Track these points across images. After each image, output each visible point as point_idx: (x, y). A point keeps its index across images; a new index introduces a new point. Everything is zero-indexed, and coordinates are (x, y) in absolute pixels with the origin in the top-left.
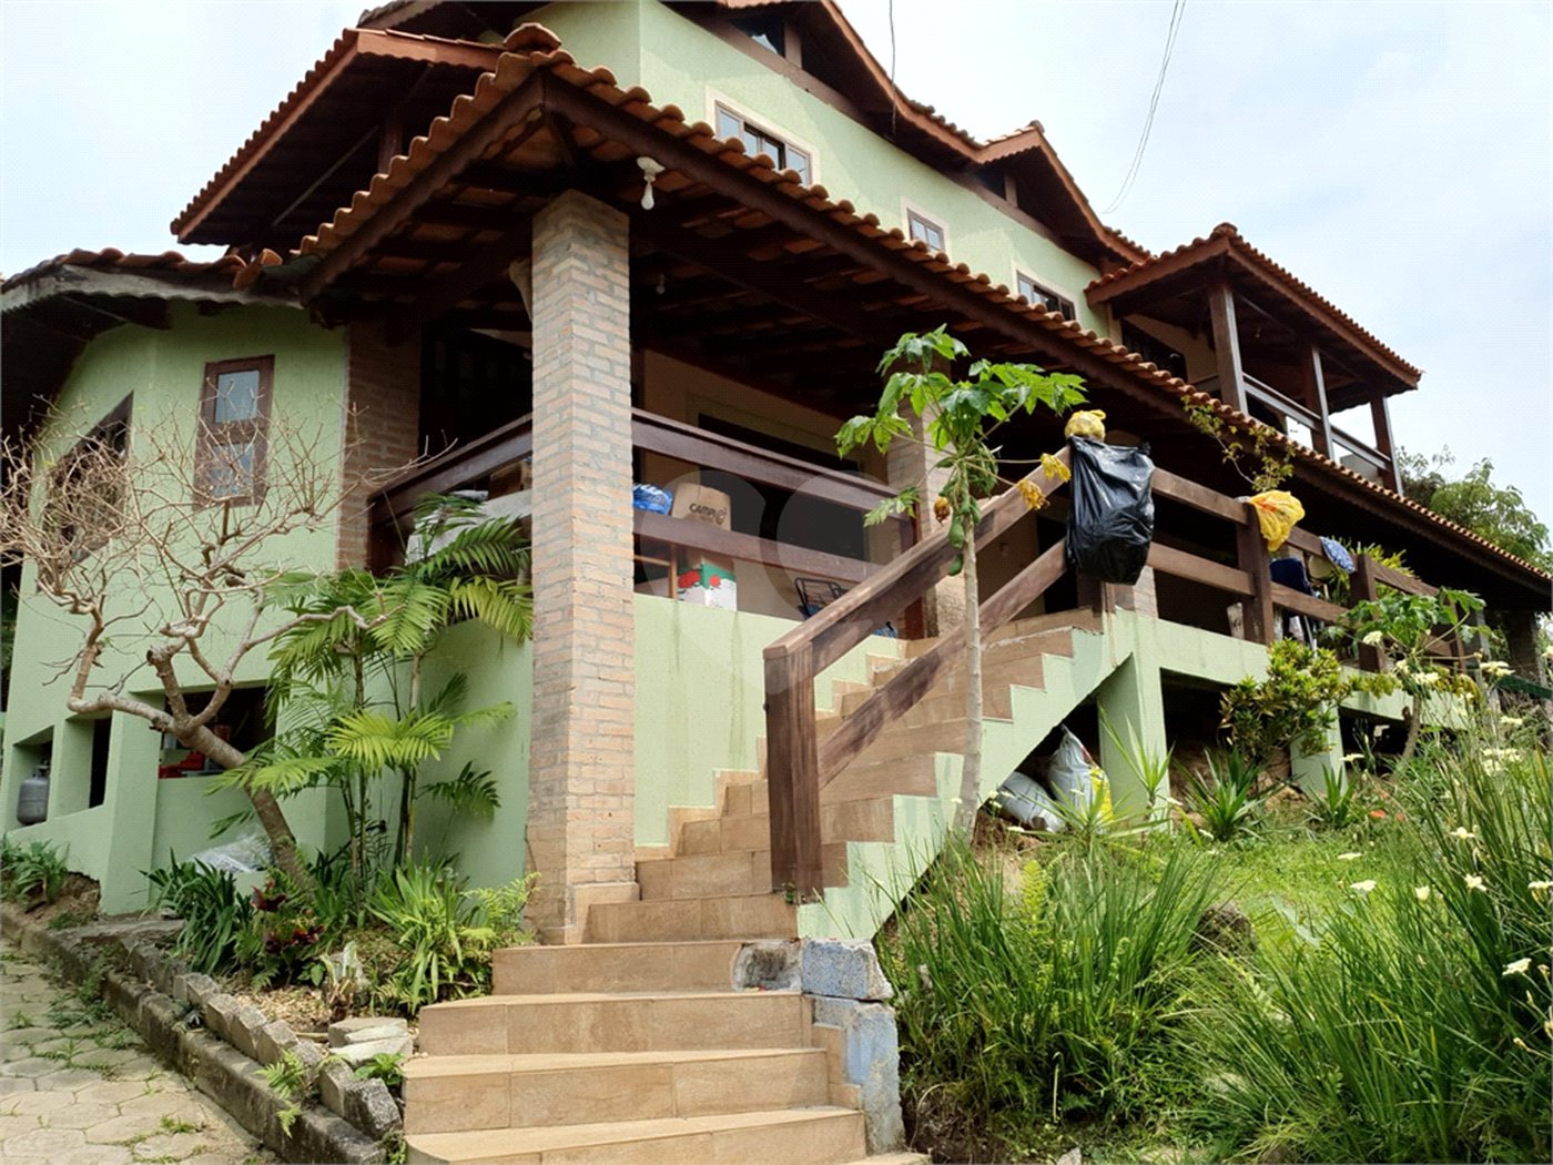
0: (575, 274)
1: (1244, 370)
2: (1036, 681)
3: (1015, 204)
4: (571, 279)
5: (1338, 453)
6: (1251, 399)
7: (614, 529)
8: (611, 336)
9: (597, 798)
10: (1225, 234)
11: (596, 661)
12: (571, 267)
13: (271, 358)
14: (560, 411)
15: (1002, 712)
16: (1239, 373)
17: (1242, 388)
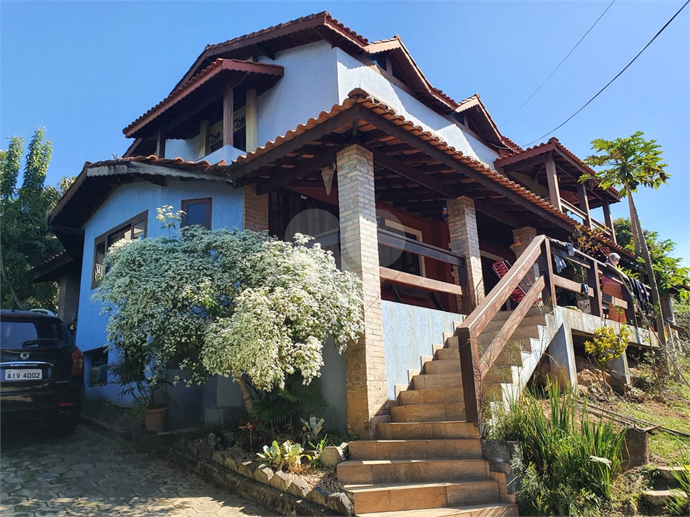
0: (358, 178)
1: (561, 197)
2: (536, 337)
3: (468, 127)
4: (357, 179)
5: (592, 227)
6: (562, 207)
7: (374, 275)
8: (370, 201)
9: (375, 382)
10: (553, 141)
11: (372, 327)
12: (357, 175)
13: (211, 199)
14: (354, 230)
15: (529, 350)
16: (559, 198)
17: (560, 204)
